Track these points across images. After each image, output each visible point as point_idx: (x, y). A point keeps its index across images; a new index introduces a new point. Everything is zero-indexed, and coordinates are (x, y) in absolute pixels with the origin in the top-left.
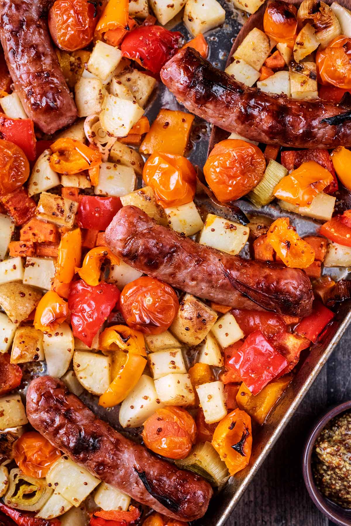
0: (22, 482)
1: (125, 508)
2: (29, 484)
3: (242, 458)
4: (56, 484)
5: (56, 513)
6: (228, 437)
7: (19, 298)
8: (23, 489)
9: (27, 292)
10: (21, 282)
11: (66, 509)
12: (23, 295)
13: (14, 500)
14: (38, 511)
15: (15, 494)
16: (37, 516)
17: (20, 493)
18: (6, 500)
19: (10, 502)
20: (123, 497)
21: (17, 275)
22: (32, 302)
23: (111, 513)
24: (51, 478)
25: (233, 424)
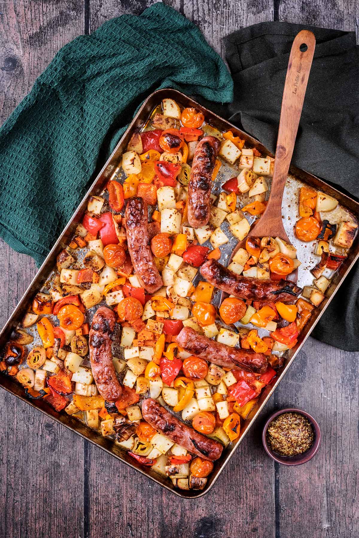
0: (140, 443)
1: (185, 455)
2: (143, 444)
3: (236, 434)
4: (155, 444)
5: (155, 457)
6: (230, 425)
7: (138, 365)
8: (140, 446)
9: (141, 362)
10: (138, 357)
11: (160, 455)
12: (140, 363)
13: (136, 451)
14: (147, 456)
15: (137, 448)
16: (147, 458)
17: (139, 448)
18: (133, 451)
19: (135, 452)
20: (184, 450)
21: (137, 355)
22: (144, 367)
23: (179, 457)
24: (153, 442)
25: (232, 420)
